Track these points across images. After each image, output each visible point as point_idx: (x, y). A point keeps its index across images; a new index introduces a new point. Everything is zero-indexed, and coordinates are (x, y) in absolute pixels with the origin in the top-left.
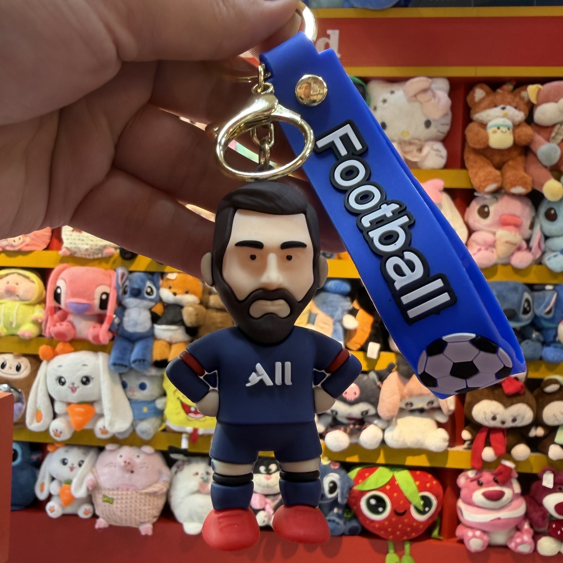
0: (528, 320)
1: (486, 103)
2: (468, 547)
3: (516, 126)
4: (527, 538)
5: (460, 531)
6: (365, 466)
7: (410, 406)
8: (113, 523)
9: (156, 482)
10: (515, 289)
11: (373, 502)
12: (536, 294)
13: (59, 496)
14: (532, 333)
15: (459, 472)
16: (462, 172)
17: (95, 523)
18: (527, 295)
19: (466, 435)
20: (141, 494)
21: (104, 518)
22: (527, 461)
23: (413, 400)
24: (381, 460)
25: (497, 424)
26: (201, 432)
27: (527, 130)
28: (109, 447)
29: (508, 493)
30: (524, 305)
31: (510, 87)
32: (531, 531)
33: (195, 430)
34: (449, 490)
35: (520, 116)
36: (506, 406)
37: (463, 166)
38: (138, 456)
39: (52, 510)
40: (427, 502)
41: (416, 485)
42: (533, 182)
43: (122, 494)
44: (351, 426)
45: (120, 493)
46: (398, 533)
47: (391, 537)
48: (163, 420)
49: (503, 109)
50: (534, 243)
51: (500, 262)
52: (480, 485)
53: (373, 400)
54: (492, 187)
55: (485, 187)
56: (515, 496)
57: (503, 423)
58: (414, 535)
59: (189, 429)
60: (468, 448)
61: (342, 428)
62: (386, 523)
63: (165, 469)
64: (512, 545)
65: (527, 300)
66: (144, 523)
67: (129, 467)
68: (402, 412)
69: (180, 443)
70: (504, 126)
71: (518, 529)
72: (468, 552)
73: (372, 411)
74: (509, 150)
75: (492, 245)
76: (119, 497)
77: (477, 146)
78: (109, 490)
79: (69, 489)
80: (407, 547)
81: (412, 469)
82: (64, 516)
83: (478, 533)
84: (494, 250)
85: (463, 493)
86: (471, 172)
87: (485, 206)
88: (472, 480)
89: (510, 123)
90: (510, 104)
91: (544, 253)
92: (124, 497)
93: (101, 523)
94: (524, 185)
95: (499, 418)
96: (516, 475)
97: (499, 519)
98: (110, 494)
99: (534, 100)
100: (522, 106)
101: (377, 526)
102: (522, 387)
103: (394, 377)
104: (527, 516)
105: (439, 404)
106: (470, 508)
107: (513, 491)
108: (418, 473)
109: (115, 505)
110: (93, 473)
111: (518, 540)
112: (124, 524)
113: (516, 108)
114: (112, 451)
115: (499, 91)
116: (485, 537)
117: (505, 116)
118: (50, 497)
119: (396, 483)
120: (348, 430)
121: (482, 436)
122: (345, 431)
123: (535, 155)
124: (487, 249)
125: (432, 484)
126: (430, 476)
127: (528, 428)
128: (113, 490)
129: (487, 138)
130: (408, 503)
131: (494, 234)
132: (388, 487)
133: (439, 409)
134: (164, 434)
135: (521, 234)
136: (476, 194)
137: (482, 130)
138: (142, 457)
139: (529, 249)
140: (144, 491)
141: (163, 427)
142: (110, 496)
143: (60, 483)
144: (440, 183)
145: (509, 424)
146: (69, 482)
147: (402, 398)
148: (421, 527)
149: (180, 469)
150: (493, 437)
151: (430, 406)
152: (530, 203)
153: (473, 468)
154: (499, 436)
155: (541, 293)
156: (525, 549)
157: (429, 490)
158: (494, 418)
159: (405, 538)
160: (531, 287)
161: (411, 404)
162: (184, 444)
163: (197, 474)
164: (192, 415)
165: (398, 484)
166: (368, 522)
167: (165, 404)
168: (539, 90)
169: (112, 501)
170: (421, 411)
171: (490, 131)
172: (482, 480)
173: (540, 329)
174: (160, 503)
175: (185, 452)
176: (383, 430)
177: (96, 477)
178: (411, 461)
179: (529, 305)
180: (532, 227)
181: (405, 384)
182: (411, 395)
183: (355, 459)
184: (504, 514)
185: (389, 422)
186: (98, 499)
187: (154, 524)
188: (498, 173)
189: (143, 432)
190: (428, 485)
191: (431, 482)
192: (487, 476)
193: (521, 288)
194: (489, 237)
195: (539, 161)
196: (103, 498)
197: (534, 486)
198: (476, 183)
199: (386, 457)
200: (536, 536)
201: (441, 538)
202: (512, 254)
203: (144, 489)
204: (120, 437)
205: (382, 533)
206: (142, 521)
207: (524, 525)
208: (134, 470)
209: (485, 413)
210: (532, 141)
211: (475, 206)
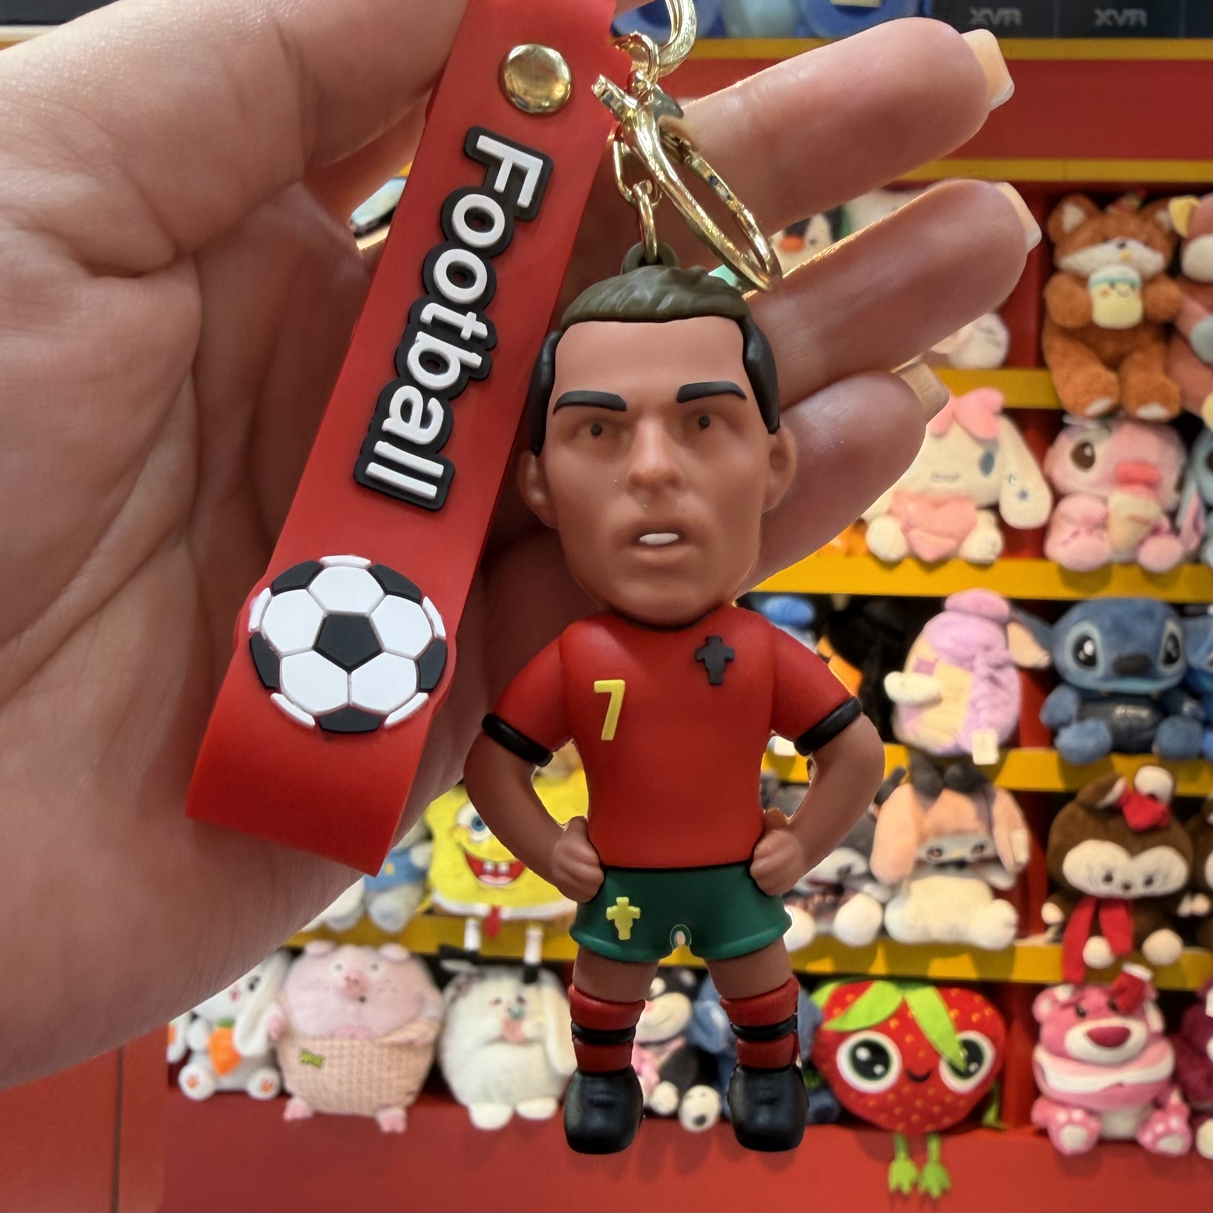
0: (1173, 676)
1: (1086, 234)
2: (1056, 1145)
3: (1148, 282)
4: (1177, 1122)
5: (1040, 1113)
6: (848, 980)
7: (936, 853)
8: (325, 1109)
9: (413, 1019)
10: (1147, 613)
11: (863, 1054)
12: (1191, 623)
13: (206, 1052)
14: (1181, 703)
15: (1036, 989)
16: (1038, 375)
17: (283, 1109)
18: (1172, 627)
19: (1051, 913)
20: (382, 1046)
21: (303, 1098)
22: (1176, 965)
23: (943, 843)
24: (879, 967)
25: (1113, 890)
26: (506, 913)
27: (1170, 290)
28: (313, 948)
29: (1138, 1030)
30: (1166, 644)
31: (1132, 202)
32: (1185, 1110)
33: (495, 911)
34: (1017, 1026)
35: (1154, 260)
36: (1133, 851)
37: (1040, 363)
38: (375, 967)
39: (193, 1083)
40: (973, 1052)
41: (950, 1017)
42: (1183, 395)
43: (342, 1047)
44: (817, 899)
45: (337, 1043)
46: (915, 1118)
47: (901, 1126)
48: (426, 891)
49: (1122, 246)
50: (1185, 520)
51: (1117, 558)
52: (1082, 1015)
53: (862, 843)
54: (1100, 405)
55: (1086, 404)
56: (1153, 1037)
57: (1127, 887)
58: (947, 1121)
59: (482, 909)
60: (1056, 940)
61: (799, 902)
62: (891, 1097)
63: (430, 993)
64: (1146, 1139)
65: (1173, 637)
66: (387, 1106)
67: (356, 991)
68: (921, 867)
69: (461, 936)
70: (1124, 281)
71: (1158, 1104)
72: (1058, 1154)
73: (859, 866)
74: (1133, 331)
75: (1101, 524)
76: (336, 1053)
77: (1070, 323)
78: (314, 1038)
79: (230, 1037)
80: (934, 1146)
81: (943, 985)
82: (219, 1095)
83: (1078, 1115)
84: (1105, 535)
85: (1046, 1032)
86: (1058, 374)
87: (1084, 445)
88: (1065, 1006)
89: (1134, 276)
90: (1134, 236)
91: (1204, 540)
92: (346, 1052)
93: (296, 1109)
94: (1165, 401)
95: (1118, 878)
96: (1152, 994)
97: (1120, 1085)
98: (316, 1048)
99: (1182, 228)
100: (1159, 239)
101: (872, 1103)
102: (1164, 815)
103: (903, 795)
104: (1176, 1078)
105: (996, 850)
106: (1061, 1064)
107: (1148, 1026)
108: (954, 992)
109: (326, 1069)
110: (279, 1003)
111: (1160, 1128)
112: (346, 1109)
113: (1148, 243)
114: (320, 956)
115: (1112, 210)
116: (1093, 1124)
117: (1125, 261)
118: (187, 1056)
119: (909, 1015)
120: (811, 907)
121: (1084, 915)
122: (805, 908)
123: (1186, 341)
124: (1090, 531)
125: (983, 1016)
126: (978, 999)
127: (1175, 898)
128: (322, 1038)
129: (1089, 306)
130: (935, 1055)
131: (1105, 501)
132: (893, 1024)
133: (996, 861)
134: (429, 920)
135: (1160, 501)
136: (1067, 420)
137: (1078, 290)
138: (383, 968)
139: (1175, 531)
140: (388, 1040)
141: (426, 905)
142: (317, 1052)
143: (209, 1024)
144: (995, 398)
145: (1139, 890)
146: (229, 1024)
147: (922, 838)
148: (962, 1104)
149: (461, 991)
150: (1105, 917)
151: (977, 856)
152: (1175, 437)
153: (1066, 982)
154: (1120, 914)
155: (1199, 623)
156: (1173, 1145)
157: (978, 1027)
158: (1108, 878)
159: (929, 1127)
160: (1181, 610)
161: (940, 852)
162: (472, 941)
163: (497, 1002)
164: (487, 879)
165: (912, 1016)
166: (852, 1096)
167: (431, 857)
168: (1193, 210)
169: (321, 1061)
170: (960, 865)
171: (1095, 290)
172: (1085, 1005)
173: (1197, 695)
174: (421, 1065)
175: (473, 958)
176: (884, 906)
177: (287, 1013)
178: (939, 969)
179: (1177, 646)
180: (1181, 486)
181: (926, 808)
182: (939, 832)
183: (824, 966)
184: (1132, 1076)
185: (895, 889)
186: (291, 1058)
187: (409, 1110)
188: (1111, 376)
189: (386, 916)
190: (975, 1017)
191: (980, 1011)
192: (1095, 997)
193: (1160, 611)
194: (1095, 509)
195: (1194, 354)
196: (300, 1056)
197: (1189, 1016)
198: (1067, 398)
199: (889, 962)
200: (1195, 1119)
201: (1002, 1125)
202: (1141, 542)
203: (387, 1035)
204: (336, 927)
205: (881, 1119)
206: (384, 1101)
207: (1169, 1096)
208: (367, 995)
209: (1089, 868)
210: (1179, 312)
211: (1065, 445)
